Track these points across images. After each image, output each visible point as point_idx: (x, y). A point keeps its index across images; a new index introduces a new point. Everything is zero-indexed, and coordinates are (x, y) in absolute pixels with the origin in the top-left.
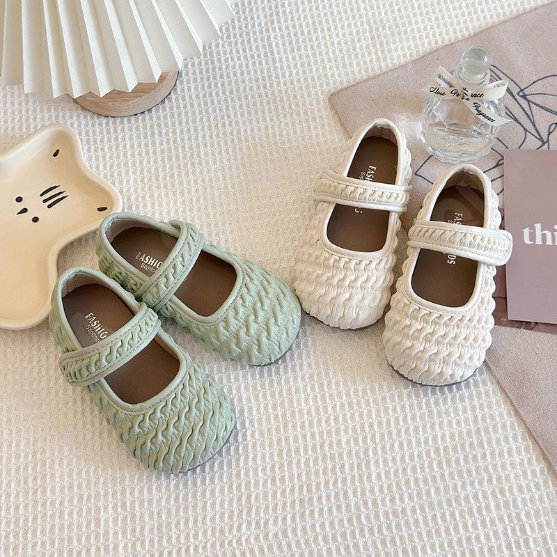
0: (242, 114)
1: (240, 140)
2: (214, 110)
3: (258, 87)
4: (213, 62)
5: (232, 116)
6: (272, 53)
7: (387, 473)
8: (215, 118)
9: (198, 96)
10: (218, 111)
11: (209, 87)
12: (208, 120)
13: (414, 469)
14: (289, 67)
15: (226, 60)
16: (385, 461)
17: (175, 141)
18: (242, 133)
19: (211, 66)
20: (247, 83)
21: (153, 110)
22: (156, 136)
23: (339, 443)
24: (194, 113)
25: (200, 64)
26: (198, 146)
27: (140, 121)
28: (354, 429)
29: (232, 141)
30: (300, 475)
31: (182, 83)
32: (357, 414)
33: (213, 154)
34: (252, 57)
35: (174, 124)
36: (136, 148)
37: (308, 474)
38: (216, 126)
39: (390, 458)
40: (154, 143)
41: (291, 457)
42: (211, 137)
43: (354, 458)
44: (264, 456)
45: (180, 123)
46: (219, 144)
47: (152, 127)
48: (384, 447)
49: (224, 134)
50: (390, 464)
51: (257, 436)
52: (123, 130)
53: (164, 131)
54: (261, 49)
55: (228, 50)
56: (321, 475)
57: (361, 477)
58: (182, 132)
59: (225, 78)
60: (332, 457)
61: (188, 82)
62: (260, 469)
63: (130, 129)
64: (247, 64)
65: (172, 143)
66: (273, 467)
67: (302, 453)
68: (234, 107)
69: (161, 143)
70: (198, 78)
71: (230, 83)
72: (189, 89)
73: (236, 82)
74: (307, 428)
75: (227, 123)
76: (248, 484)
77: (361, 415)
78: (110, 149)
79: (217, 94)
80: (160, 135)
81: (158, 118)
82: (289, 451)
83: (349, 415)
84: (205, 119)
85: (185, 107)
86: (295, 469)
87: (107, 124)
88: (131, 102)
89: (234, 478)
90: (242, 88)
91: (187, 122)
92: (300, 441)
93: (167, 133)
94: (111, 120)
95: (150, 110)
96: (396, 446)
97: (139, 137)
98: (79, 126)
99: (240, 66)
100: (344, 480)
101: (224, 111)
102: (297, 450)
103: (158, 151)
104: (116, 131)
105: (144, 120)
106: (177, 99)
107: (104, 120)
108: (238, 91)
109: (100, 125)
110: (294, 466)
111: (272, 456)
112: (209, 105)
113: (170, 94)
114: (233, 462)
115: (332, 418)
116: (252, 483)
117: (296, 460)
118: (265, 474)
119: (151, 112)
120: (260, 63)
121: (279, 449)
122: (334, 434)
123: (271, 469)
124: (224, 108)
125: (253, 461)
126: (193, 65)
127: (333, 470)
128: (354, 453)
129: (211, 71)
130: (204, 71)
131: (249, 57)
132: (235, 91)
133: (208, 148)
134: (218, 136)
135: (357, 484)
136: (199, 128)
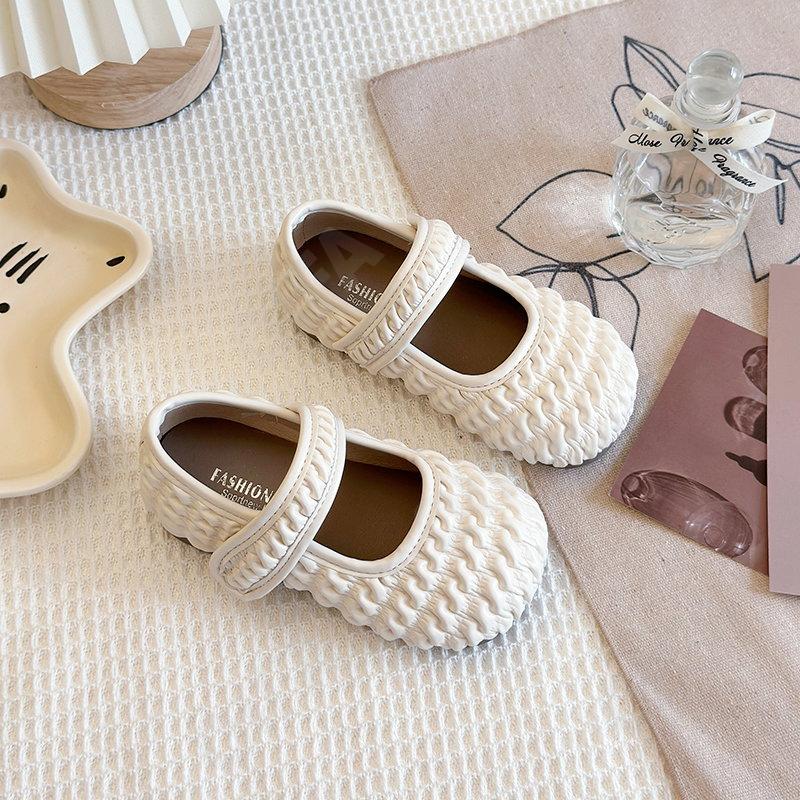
0: (338, 118)
1: (336, 162)
2: (288, 112)
4: (282, 32)
5: (320, 122)
6: (385, 13)
8: (291, 126)
9: (258, 90)
10: (294, 113)
11: (278, 73)
12: (278, 128)
14: (415, 35)
15: (305, 27)
17: (221, 167)
18: (340, 150)
19: (278, 38)
20: (343, 64)
21: (181, 116)
22: (188, 159)
23: (539, 696)
24: (252, 119)
25: (259, 35)
26: (262, 174)
27: (158, 135)
28: (566, 668)
29: (323, 164)
30: (471, 759)
31: (229, 68)
32: (569, 641)
33: (290, 187)
34: (351, 20)
35: (218, 138)
36: (152, 181)
37: (487, 755)
38: (293, 139)
40: (184, 172)
41: (453, 724)
42: (284, 157)
43: (570, 722)
44: (404, 725)
45: (229, 136)
46: (299, 171)
47: (180, 144)
49: (308, 152)
51: (389, 688)
52: (128, 151)
53: (200, 152)
55: (308, 11)
56: (511, 757)
57: (585, 757)
58: (232, 151)
59: (305, 57)
60: (529, 721)
61: (240, 65)
62: (398, 750)
63: (141, 150)
64: (342, 34)
65: (216, 171)
66: (422, 746)
67: (473, 717)
68: (322, 106)
69: (197, 171)
70: (258, 59)
71: (313, 66)
72: (243, 79)
73: (325, 64)
74: (480, 670)
75: (312, 133)
76: (378, 779)
78: (107, 184)
79: (292, 85)
80: (195, 156)
81: (190, 129)
82: (449, 714)
83: (554, 643)
84: (272, 129)
85: (237, 108)
86: (462, 747)
87: (101, 143)
88: (140, 101)
89: (350, 768)
90: (334, 74)
91: (241, 134)
92: (468, 694)
93: (207, 154)
94: (107, 136)
95: (174, 116)
97: (157, 162)
98: (51, 146)
99: (331, 36)
100: (555, 764)
101: (306, 113)
102: (465, 710)
103: (192, 186)
104: (115, 153)
105: (165, 133)
106: (222, 96)
107: (94, 136)
108: (328, 78)
109: (88, 144)
110: (461, 742)
111: (418, 723)
112: (279, 103)
113: (208, 87)
114: (348, 739)
115: (524, 649)
116: (386, 777)
117: (463, 730)
118: (409, 760)
119: (177, 120)
120: (365, 31)
121: (431, 711)
122: (529, 680)
123: (418, 750)
124: (305, 108)
125: (384, 736)
126: (248, 37)
127: (533, 746)
128: (569, 713)
129: (279, 46)
130: (268, 47)
131: (345, 21)
132: (322, 79)
133: (281, 177)
134: (297, 156)
135: (580, 770)
136: (263, 143)
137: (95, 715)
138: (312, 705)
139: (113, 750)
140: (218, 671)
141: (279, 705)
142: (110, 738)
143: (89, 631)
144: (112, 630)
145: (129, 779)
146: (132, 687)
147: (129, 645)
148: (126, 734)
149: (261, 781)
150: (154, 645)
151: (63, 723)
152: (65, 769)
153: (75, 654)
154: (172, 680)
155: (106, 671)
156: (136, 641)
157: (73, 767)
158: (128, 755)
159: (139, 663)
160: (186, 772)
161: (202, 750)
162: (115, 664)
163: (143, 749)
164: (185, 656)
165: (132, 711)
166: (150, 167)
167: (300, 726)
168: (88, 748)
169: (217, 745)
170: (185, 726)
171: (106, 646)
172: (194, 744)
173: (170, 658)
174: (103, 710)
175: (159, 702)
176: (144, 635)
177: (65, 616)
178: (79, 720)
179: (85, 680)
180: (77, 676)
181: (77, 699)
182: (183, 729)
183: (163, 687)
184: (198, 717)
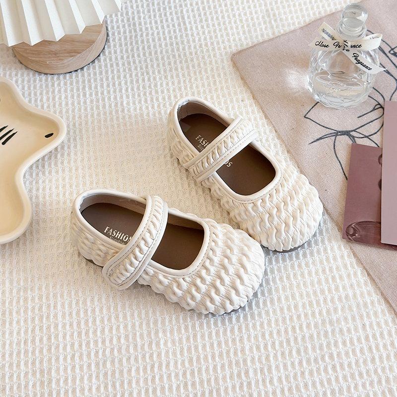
0: (159, 72)
1: (157, 92)
2: (136, 69)
3: (173, 50)
4: (135, 31)
5: (151, 73)
6: (185, 24)
7: (287, 377)
8: (137, 75)
9: (122, 58)
10: (139, 69)
11: (132, 50)
12: (131, 76)
13: (311, 373)
14: (198, 34)
15: (147, 29)
16: (285, 366)
17: (102, 93)
18: (159, 87)
19: (133, 34)
20: (163, 47)
21: (85, 69)
22: (87, 89)
23: (243, 350)
24: (118, 71)
25: (125, 32)
26: (121, 97)
27: (74, 77)
28: (256, 337)
29: (150, 93)
30: (209, 381)
31: (109, 47)
32: (258, 324)
33: (134, 103)
34: (168, 26)
35: (102, 80)
36: (69, 99)
37: (216, 379)
38: (137, 81)
39: (289, 364)
40: (85, 95)
41: (200, 363)
42: (132, 89)
43: (257, 364)
44: (176, 363)
45: (107, 79)
46: (139, 95)
47: (84, 82)
48: (283, 354)
49: (144, 87)
50: (290, 368)
51: (169, 345)
52: (59, 85)
53: (93, 85)
54: (175, 21)
55: (148, 22)
56: (228, 380)
57: (264, 381)
58: (108, 86)
59: (146, 43)
60: (237, 363)
61: (115, 46)
62: (173, 375)
63: (65, 84)
64: (164, 33)
65: (100, 95)
66: (184, 374)
67: (210, 361)
68: (152, 66)
69: (91, 95)
70: (123, 43)
71: (149, 47)
72: (115, 52)
73: (155, 46)
74: (214, 338)
75: (146, 78)
76: (163, 388)
77: (262, 325)
78: (48, 99)
79: (139, 56)
80: (90, 88)
81: (89, 75)
83: (251, 325)
84: (128, 76)
85: (112, 66)
86: (204, 374)
87: (46, 80)
88: (65, 61)
89: (150, 383)
90: (159, 51)
91: (113, 78)
92: (208, 349)
93: (96, 87)
94: (50, 77)
95: (82, 69)
96: (294, 353)
97: (72, 90)
98: (23, 81)
99: (158, 33)
100: (249, 384)
101: (144, 69)
102: (206, 357)
103: (88, 101)
104: (53, 85)
105: (77, 76)
106: (105, 60)
107: (43, 77)
108: (156, 53)
109: (41, 80)
110: (204, 372)
111: (183, 363)
112: (132, 64)
113: (99, 56)
114: (149, 368)
115: (236, 328)
116: (167, 388)
117: (205, 366)
118: (178, 380)
119: (83, 70)
120: (175, 31)
121: (190, 357)
122: (238, 342)
123: (182, 375)
124: (144, 67)
125: (166, 368)
126: (119, 33)
127: (239, 375)
128: (257, 359)
129: (133, 38)
130: (128, 38)
131: (165, 27)
132: (153, 53)
133: (130, 98)
134: (138, 88)
135: (261, 387)
136: (123, 83)
137: (26, 352)
138: (132, 351)
139: (35, 369)
140: (87, 333)
141: (116, 350)
142: (33, 363)
143: (26, 312)
144: (37, 311)
145: (42, 383)
146: (45, 339)
147: (44, 319)
148: (41, 362)
149: (106, 387)
150: (57, 319)
151: (11, 355)
152: (11, 377)
153: (18, 322)
154: (64, 337)
155: (33, 331)
156: (48, 317)
157: (15, 376)
158: (42, 371)
159: (49, 328)
160: (70, 381)
161: (77, 371)
162: (37, 328)
163: (49, 369)
164: (71, 325)
165: (45, 351)
166: (69, 92)
167: (125, 361)
168: (22, 367)
169: (85, 368)
170: (70, 359)
171: (33, 319)
172: (74, 367)
173: (64, 326)
174: (30, 349)
175: (57, 347)
176: (52, 315)
177: (14, 304)
178: (19, 353)
179: (23, 335)
180: (19, 333)
181: (18, 344)
182: (69, 360)
183: (60, 339)
184: (76, 355)
